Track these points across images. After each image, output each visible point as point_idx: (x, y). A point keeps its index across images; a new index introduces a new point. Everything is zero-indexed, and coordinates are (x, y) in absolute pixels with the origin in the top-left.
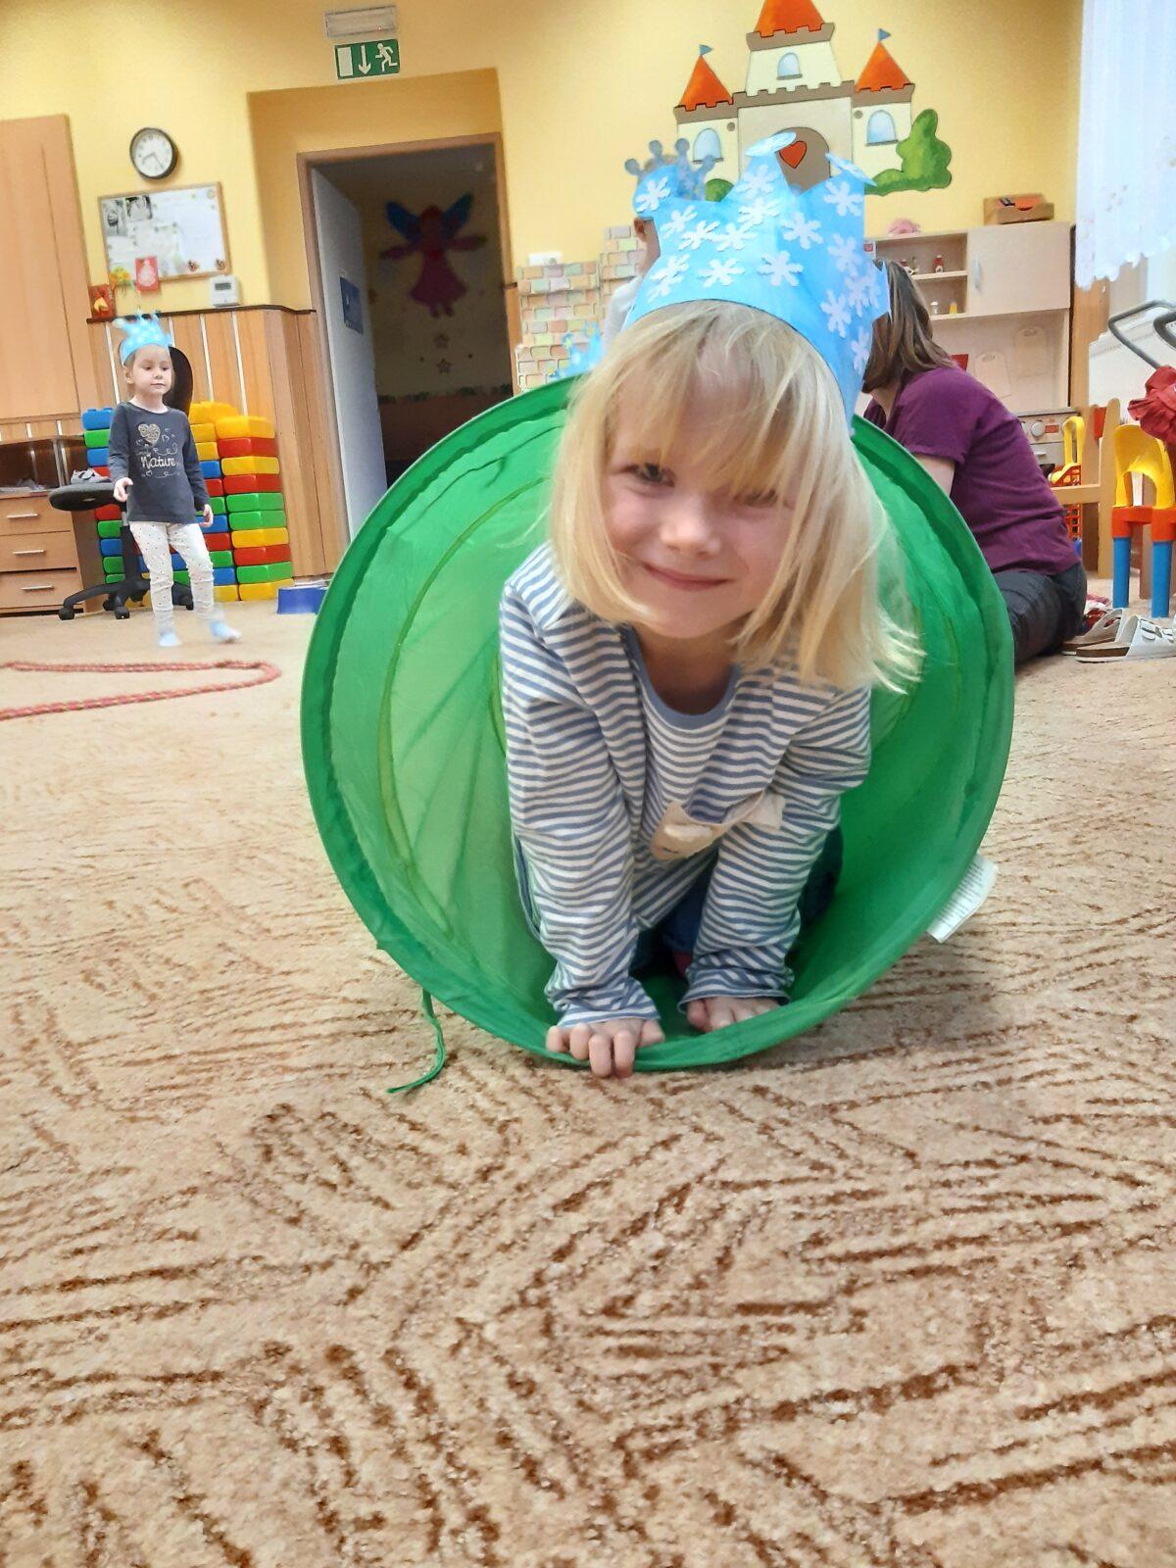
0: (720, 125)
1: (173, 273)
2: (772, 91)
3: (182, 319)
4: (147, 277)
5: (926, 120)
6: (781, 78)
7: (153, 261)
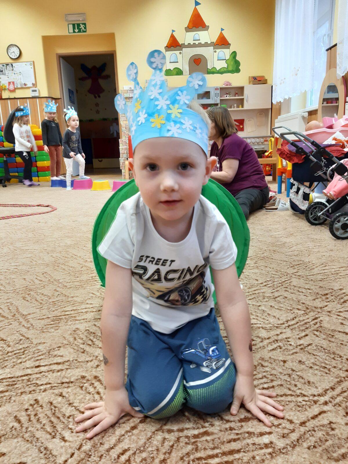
0: (177, 52)
1: (19, 86)
2: (192, 44)
3: (21, 100)
4: (12, 87)
5: (234, 54)
6: (194, 40)
7: (13, 83)
